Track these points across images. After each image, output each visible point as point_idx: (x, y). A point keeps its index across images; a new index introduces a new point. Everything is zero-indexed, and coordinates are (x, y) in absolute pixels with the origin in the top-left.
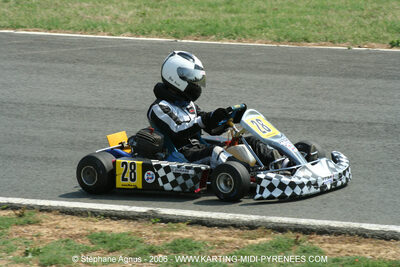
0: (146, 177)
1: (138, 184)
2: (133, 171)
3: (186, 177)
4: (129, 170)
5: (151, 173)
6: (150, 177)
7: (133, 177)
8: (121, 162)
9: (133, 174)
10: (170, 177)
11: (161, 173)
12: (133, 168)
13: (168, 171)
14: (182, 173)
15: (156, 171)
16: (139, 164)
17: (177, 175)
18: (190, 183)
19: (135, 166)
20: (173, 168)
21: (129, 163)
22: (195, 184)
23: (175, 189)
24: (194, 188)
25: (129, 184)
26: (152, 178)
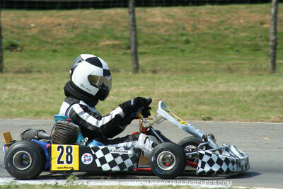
0: (83, 159)
2: (69, 154)
3: (125, 157)
4: (65, 153)
5: (89, 155)
6: (87, 159)
7: (69, 160)
8: (57, 146)
9: (69, 157)
10: (109, 158)
11: (99, 154)
12: (69, 151)
13: (106, 151)
14: (121, 154)
15: (93, 153)
16: (75, 148)
17: (115, 156)
18: (129, 163)
19: (71, 149)
20: (111, 148)
21: (65, 146)
22: (133, 163)
23: (114, 169)
24: (133, 167)
25: (65, 167)
26: (90, 160)
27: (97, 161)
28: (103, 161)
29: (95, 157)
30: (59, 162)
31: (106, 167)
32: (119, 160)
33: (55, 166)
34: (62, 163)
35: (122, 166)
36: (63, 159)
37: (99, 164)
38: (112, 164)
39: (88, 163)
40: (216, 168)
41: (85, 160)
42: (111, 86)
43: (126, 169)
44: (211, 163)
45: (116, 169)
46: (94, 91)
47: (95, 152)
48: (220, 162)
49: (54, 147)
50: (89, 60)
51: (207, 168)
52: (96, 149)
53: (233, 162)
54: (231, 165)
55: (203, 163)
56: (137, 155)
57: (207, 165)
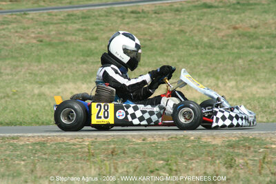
0: (117, 115)
1: (111, 120)
2: (106, 110)
3: (151, 113)
4: (103, 110)
5: (122, 111)
6: (121, 115)
7: (106, 115)
8: (97, 104)
9: (106, 113)
10: (138, 114)
11: (131, 111)
12: (106, 108)
13: (136, 109)
14: (148, 110)
15: (126, 110)
16: (111, 106)
17: (144, 112)
18: (154, 118)
19: (108, 106)
20: (141, 107)
21: (103, 104)
22: (159, 118)
23: (142, 123)
24: (158, 121)
25: (103, 121)
26: (123, 115)
27: (129, 117)
28: (133, 116)
29: (127, 113)
30: (98, 117)
31: (136, 122)
32: (147, 116)
33: (94, 121)
34: (100, 118)
35: (149, 120)
36: (101, 114)
37: (130, 119)
38: (141, 119)
39: (121, 118)
40: (228, 122)
41: (119, 116)
42: (140, 59)
43: (153, 123)
44: (224, 118)
45: (144, 122)
46: (126, 59)
47: (127, 109)
48: (231, 118)
49: (94, 105)
50: (124, 34)
51: (221, 123)
52: (128, 107)
53: (242, 118)
54: (240, 120)
55: (217, 119)
56: (162, 112)
57: (220, 120)
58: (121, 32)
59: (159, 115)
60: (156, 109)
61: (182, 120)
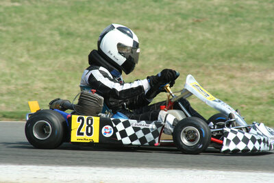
0: (103, 132)
1: (95, 138)
2: (90, 125)
3: (146, 131)
4: (85, 125)
5: (109, 127)
6: (108, 132)
7: (89, 132)
8: (78, 116)
9: (89, 128)
10: (130, 131)
11: (120, 127)
12: (90, 123)
13: (126, 124)
14: (142, 127)
15: (114, 125)
16: (96, 120)
17: (136, 129)
18: (149, 137)
19: (92, 120)
20: (133, 122)
21: (85, 118)
22: (155, 138)
23: (134, 143)
24: (154, 141)
25: (85, 138)
26: (110, 132)
27: (118, 135)
28: (123, 134)
29: (115, 130)
30: (79, 134)
31: (126, 141)
32: (140, 134)
33: (74, 138)
34: (82, 134)
35: (143, 140)
36: (83, 130)
37: (119, 137)
38: (133, 138)
39: (108, 135)
40: (241, 146)
41: (106, 133)
43: (147, 144)
44: (236, 141)
45: (137, 142)
47: (116, 125)
48: (246, 140)
49: (75, 118)
50: (119, 29)
51: (232, 147)
52: (117, 122)
53: (260, 141)
54: (257, 143)
55: (228, 141)
56: (159, 130)
57: (232, 143)
58: (116, 26)
59: (155, 134)
60: (152, 126)
61: (185, 141)
